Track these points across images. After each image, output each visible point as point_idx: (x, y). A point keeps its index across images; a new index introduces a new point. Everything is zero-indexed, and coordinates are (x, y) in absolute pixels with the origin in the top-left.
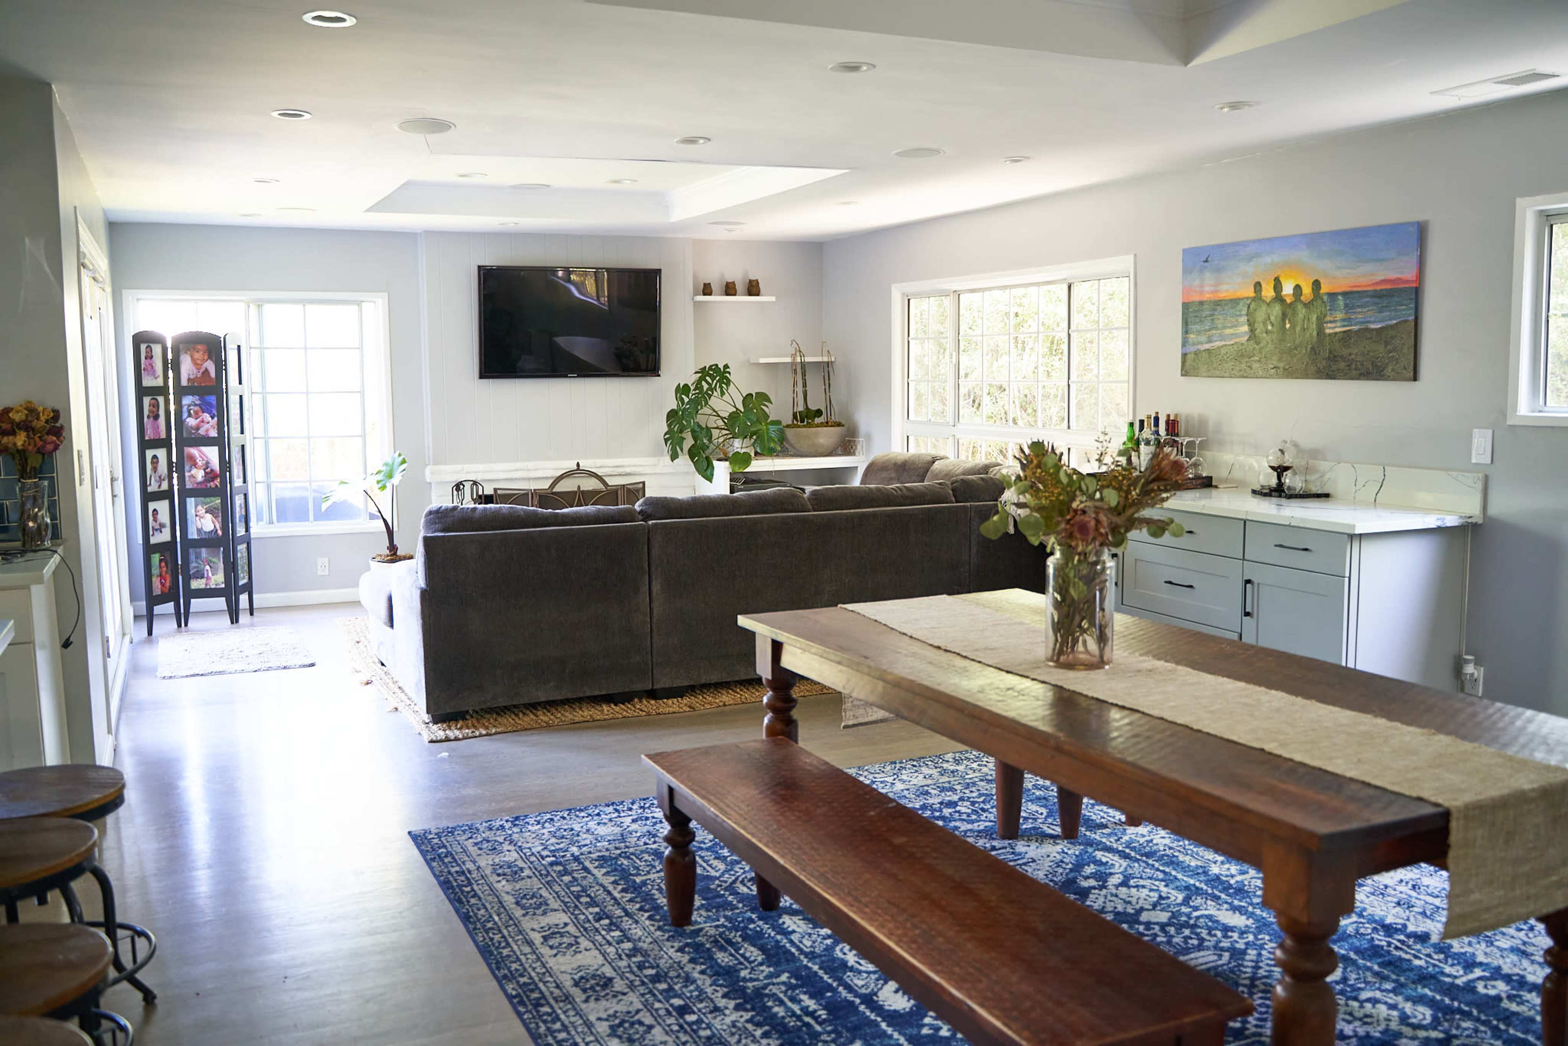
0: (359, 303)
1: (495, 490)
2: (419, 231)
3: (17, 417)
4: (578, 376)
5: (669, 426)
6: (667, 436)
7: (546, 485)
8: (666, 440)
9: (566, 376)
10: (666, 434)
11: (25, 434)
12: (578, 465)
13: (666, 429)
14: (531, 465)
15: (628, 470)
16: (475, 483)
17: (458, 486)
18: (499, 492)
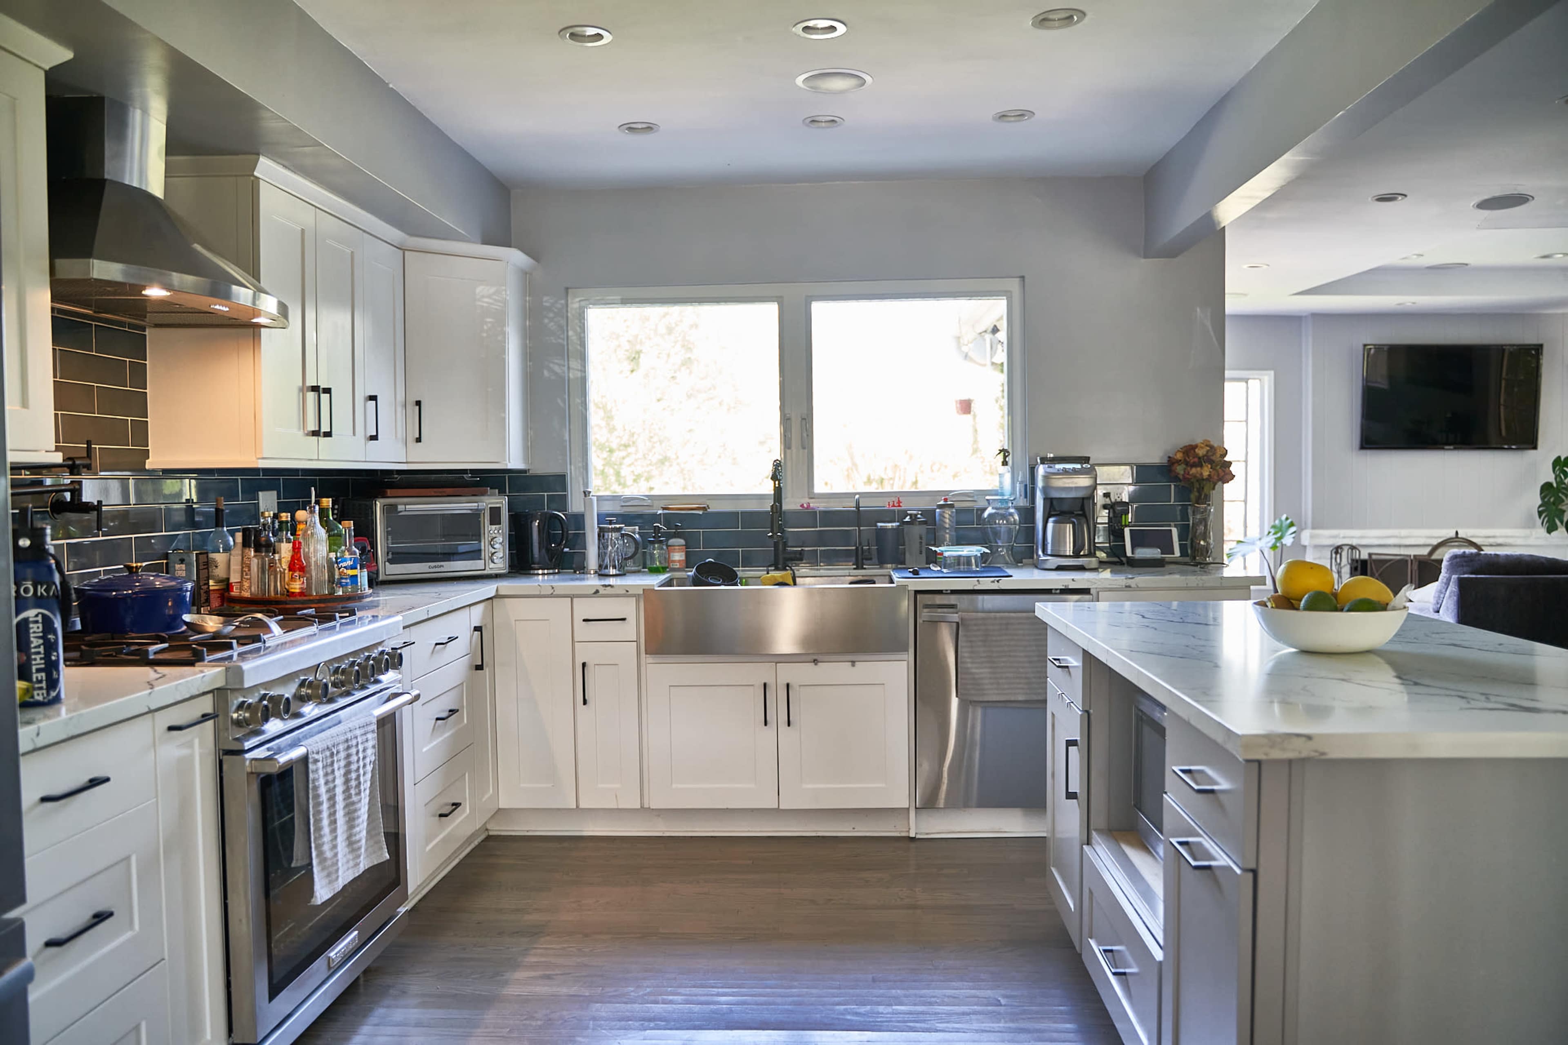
0: (1246, 381)
1: (1370, 555)
2: (1304, 314)
3: (1201, 452)
4: (1455, 449)
5: (1543, 499)
6: (1540, 509)
7: (1425, 551)
8: (1540, 514)
9: (1443, 449)
10: (1540, 507)
11: (1209, 466)
12: (1457, 533)
13: (1539, 502)
14: (1404, 532)
15: (1500, 541)
16: (1353, 548)
17: (1338, 550)
18: (1374, 557)
